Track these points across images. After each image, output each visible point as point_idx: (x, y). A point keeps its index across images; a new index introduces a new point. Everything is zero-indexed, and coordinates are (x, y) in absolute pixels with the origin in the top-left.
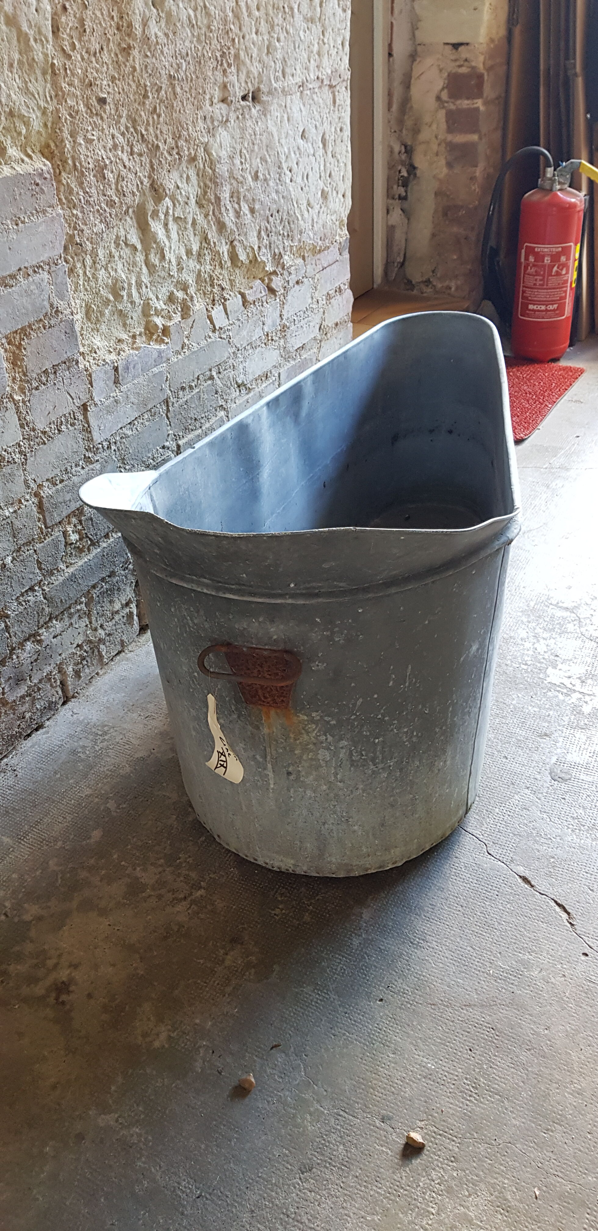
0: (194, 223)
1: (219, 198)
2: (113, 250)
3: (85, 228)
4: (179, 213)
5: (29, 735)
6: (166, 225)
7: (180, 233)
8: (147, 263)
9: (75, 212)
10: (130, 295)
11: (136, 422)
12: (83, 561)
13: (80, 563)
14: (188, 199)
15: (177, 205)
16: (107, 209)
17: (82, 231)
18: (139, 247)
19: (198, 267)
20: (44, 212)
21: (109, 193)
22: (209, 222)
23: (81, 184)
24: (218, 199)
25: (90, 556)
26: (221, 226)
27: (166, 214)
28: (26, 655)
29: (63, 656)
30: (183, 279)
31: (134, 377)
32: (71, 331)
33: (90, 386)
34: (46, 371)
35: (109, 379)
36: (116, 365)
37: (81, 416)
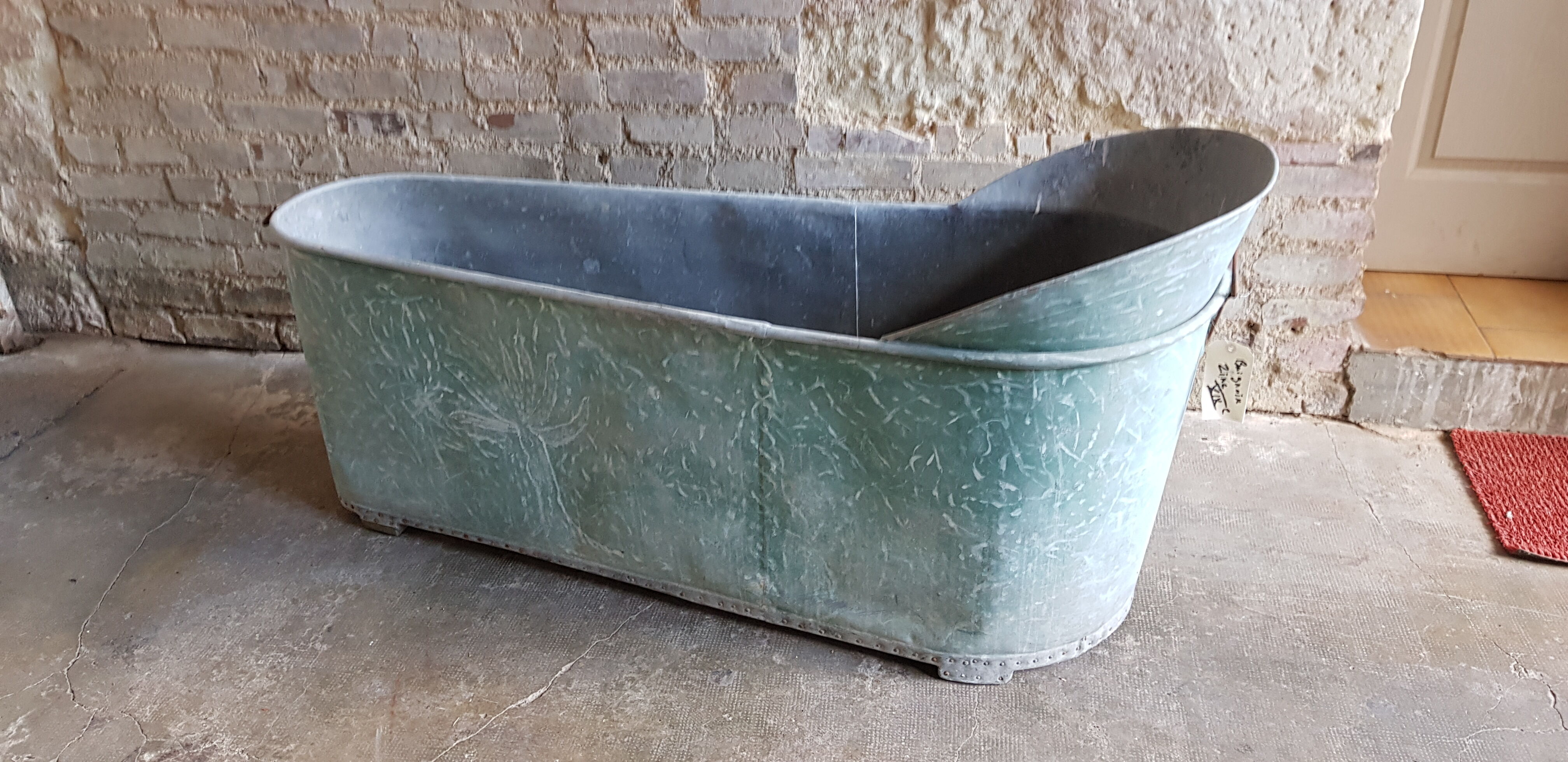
0: (1016, 40)
1: (1062, 26)
2: (878, 32)
4: (990, 22)
6: (965, 30)
7: (991, 46)
8: (926, 57)
10: (889, 78)
14: (1009, 13)
15: (990, 16)
18: (918, 39)
19: (1013, 83)
22: (1040, 46)
24: (1060, 27)
26: (1061, 56)
27: (968, 20)
30: (983, 89)
31: (867, 151)
32: (789, 82)
33: (805, 137)
34: (754, 105)
35: (832, 140)
36: (844, 132)
37: (787, 156)
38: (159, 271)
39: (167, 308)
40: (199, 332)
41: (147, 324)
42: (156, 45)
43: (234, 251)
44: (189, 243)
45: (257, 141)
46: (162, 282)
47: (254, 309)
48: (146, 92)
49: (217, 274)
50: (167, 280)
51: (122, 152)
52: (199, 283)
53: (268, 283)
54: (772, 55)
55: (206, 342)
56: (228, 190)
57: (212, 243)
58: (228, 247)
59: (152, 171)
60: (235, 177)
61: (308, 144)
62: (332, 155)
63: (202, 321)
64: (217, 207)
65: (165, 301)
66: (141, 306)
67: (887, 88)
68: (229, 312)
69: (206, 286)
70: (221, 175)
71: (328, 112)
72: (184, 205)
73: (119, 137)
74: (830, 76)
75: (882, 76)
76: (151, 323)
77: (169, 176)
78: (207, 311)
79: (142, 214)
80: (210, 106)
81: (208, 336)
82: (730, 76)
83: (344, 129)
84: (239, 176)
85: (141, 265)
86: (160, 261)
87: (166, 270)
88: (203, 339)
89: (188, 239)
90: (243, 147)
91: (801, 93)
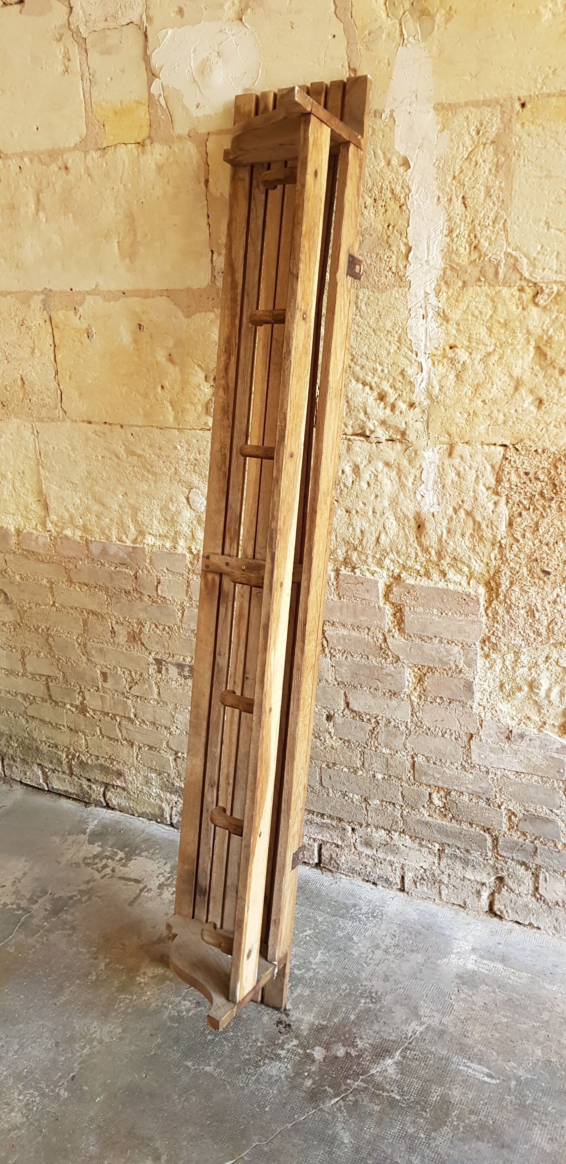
2: (541, 661)
3: (503, 638)
5: (367, 881)
9: (496, 625)
10: (548, 696)
11: (522, 775)
12: (442, 822)
13: (439, 821)
16: (531, 634)
17: (500, 638)
20: (467, 615)
21: (536, 626)
23: (508, 612)
25: (449, 825)
28: (376, 835)
29: (407, 862)
31: (529, 745)
32: (469, 687)
33: (480, 727)
34: (441, 698)
35: (501, 733)
36: (511, 729)
37: (465, 739)
38: (37, 741)
39: (39, 765)
40: (56, 785)
41: (25, 774)
42: (51, 603)
43: (83, 737)
44: (57, 727)
45: (105, 670)
46: (37, 748)
47: (92, 777)
48: (43, 630)
49: (72, 750)
50: (41, 748)
51: (24, 664)
52: (60, 753)
53: (101, 761)
54: (457, 666)
55: (60, 792)
56: (84, 699)
57: (71, 730)
58: (80, 734)
59: (41, 679)
60: (89, 690)
61: (137, 677)
62: (150, 686)
63: (58, 778)
64: (76, 707)
65: (38, 761)
66: (24, 761)
67: (547, 702)
68: (76, 776)
69: (64, 756)
70: (81, 688)
71: (151, 659)
72: (56, 703)
73: (23, 656)
74: (502, 686)
75: (542, 693)
76: (28, 774)
77: (50, 684)
78: (64, 772)
79: (31, 704)
80: (80, 645)
81: (61, 788)
82: (425, 675)
83: (160, 672)
84: (92, 690)
85: (27, 736)
86: (38, 735)
87: (41, 741)
88: (58, 790)
89: (56, 724)
90: (97, 672)
91: (478, 695)
